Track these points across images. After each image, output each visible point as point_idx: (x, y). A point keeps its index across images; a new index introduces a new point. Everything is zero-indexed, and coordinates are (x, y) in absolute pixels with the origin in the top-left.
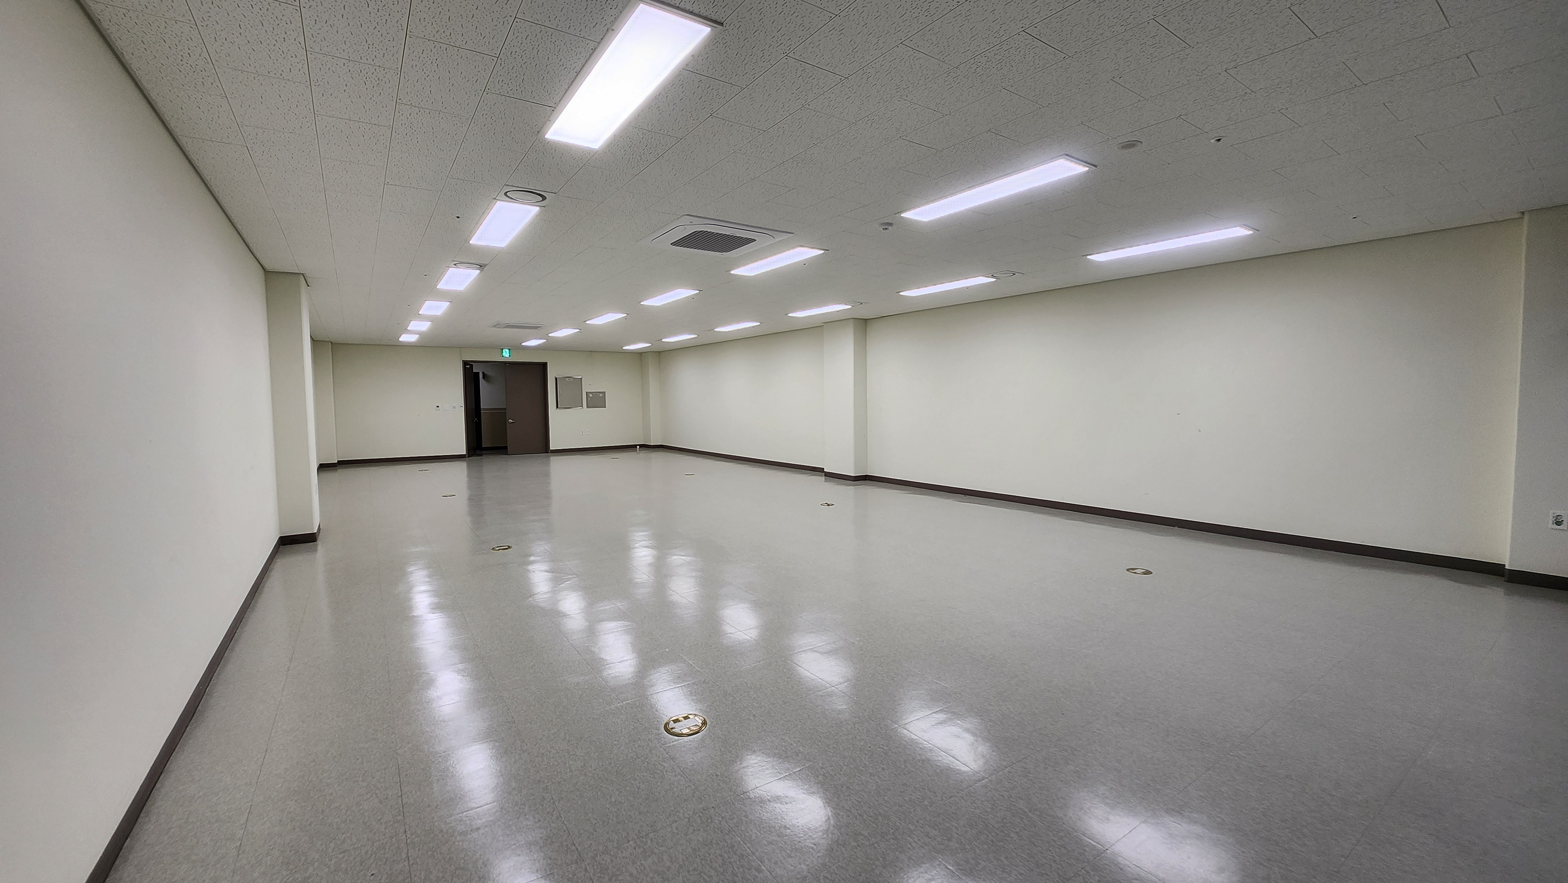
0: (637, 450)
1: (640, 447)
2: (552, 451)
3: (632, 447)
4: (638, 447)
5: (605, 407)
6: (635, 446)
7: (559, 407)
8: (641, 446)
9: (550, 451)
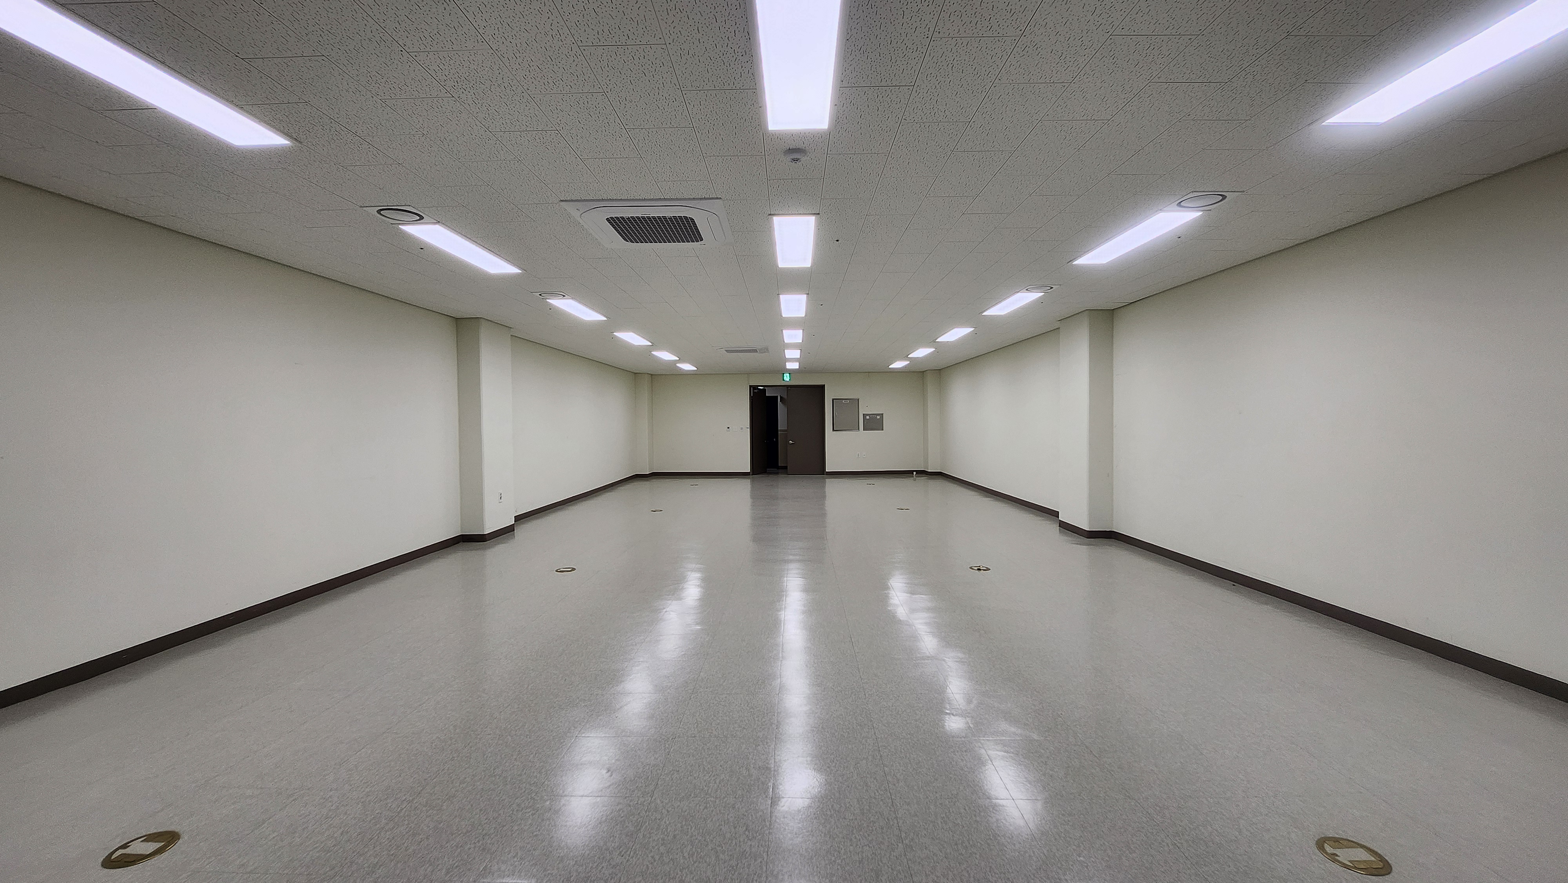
0: (913, 477)
1: (916, 473)
2: (827, 473)
3: (908, 473)
4: (915, 473)
5: (883, 430)
6: (911, 472)
7: (835, 429)
8: (918, 472)
9: (825, 473)
